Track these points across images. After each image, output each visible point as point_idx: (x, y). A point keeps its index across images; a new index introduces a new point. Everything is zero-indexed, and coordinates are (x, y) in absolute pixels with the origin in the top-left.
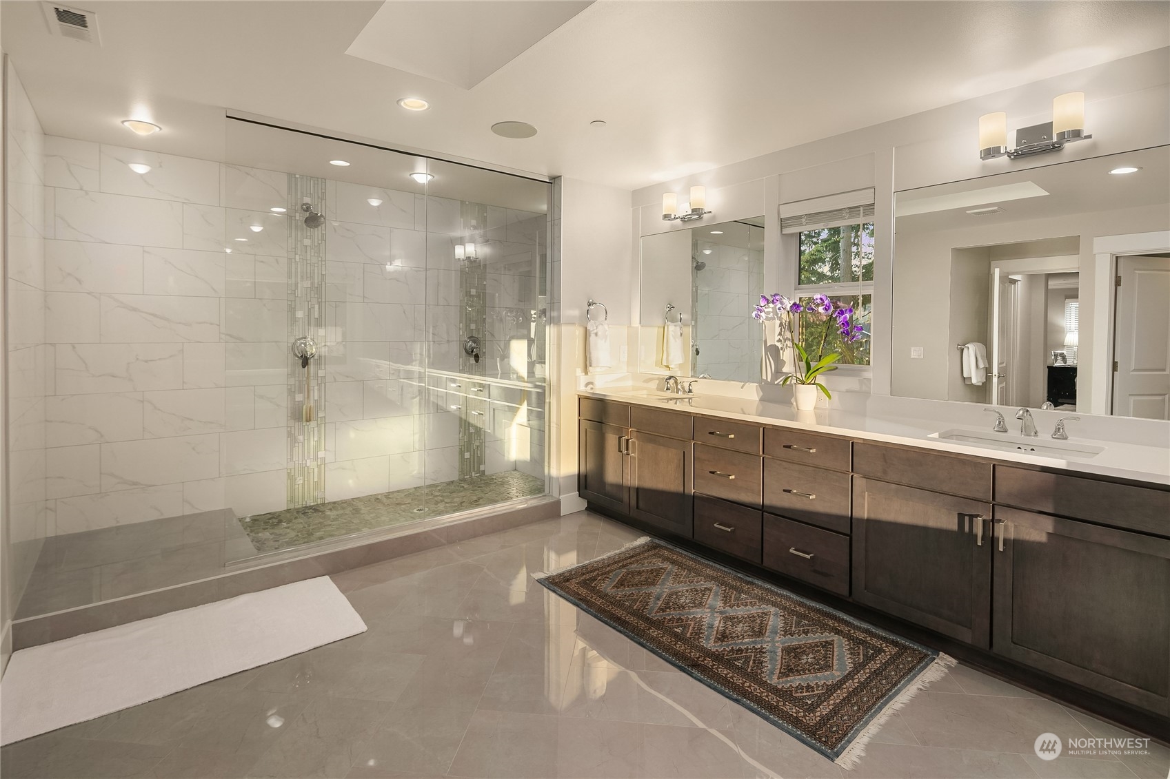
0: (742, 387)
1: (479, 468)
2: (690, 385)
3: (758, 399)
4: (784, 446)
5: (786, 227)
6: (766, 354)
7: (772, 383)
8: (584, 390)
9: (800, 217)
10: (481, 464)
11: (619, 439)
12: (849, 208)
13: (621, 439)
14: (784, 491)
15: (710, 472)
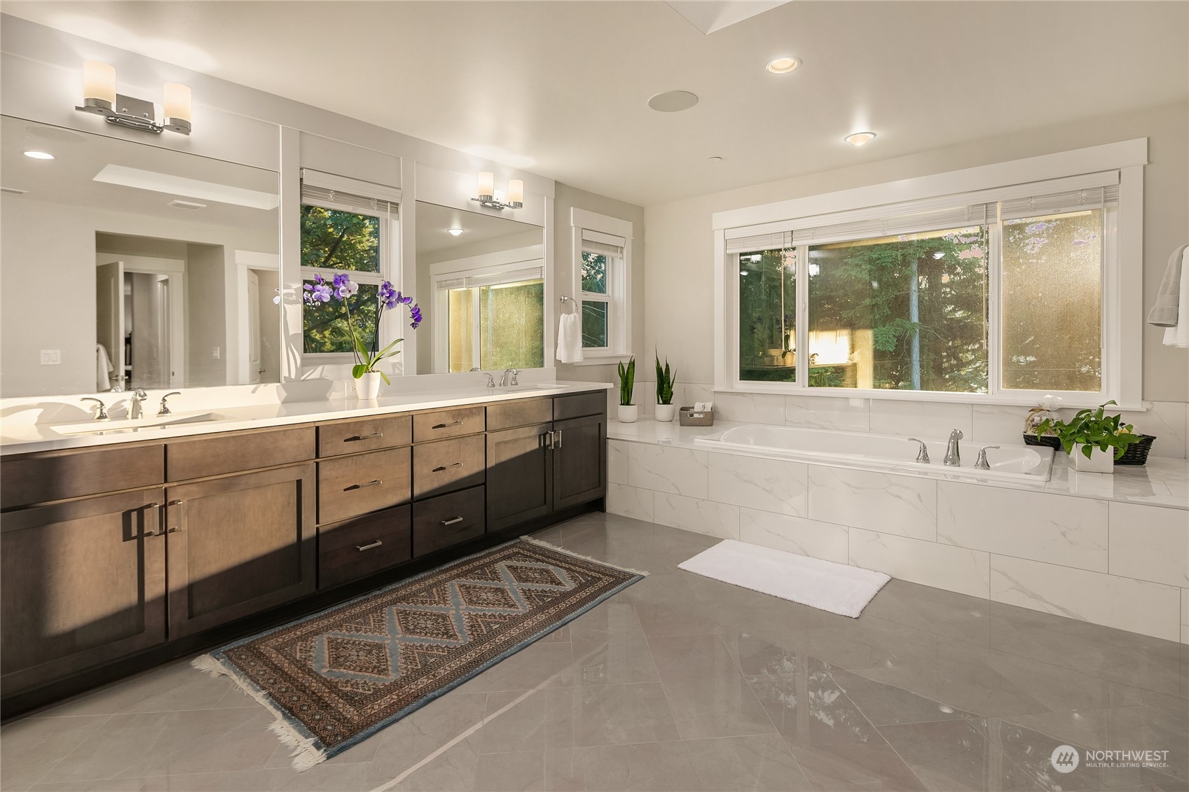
2: (164, 400)
3: (280, 403)
4: (433, 428)
5: (307, 196)
7: (297, 380)
9: (327, 191)
11: (126, 516)
12: (378, 200)
13: (134, 516)
14: (434, 471)
15: (345, 490)
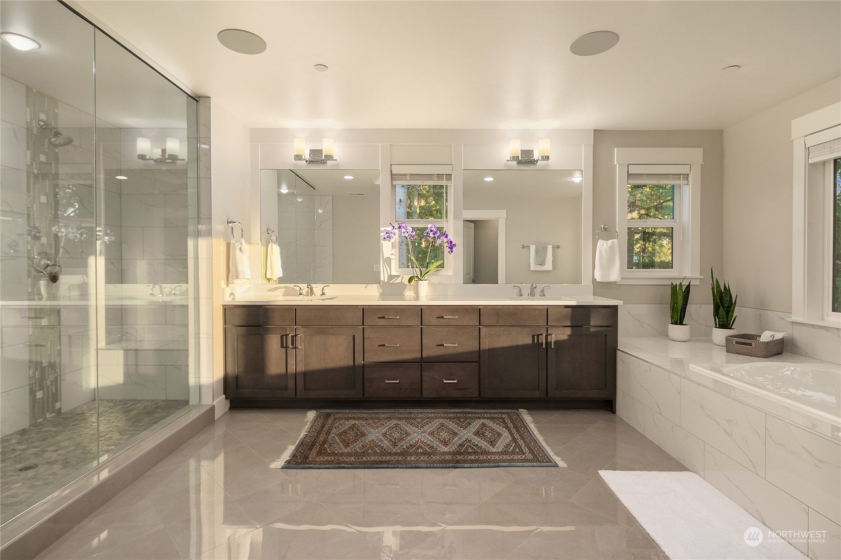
0: (366, 287)
1: (53, 406)
2: (323, 289)
3: (378, 295)
4: (437, 318)
5: (395, 180)
6: (383, 263)
7: (388, 283)
8: (228, 300)
9: (406, 175)
10: (57, 401)
11: (282, 337)
12: (437, 175)
13: (285, 337)
14: (437, 346)
15: (379, 346)
